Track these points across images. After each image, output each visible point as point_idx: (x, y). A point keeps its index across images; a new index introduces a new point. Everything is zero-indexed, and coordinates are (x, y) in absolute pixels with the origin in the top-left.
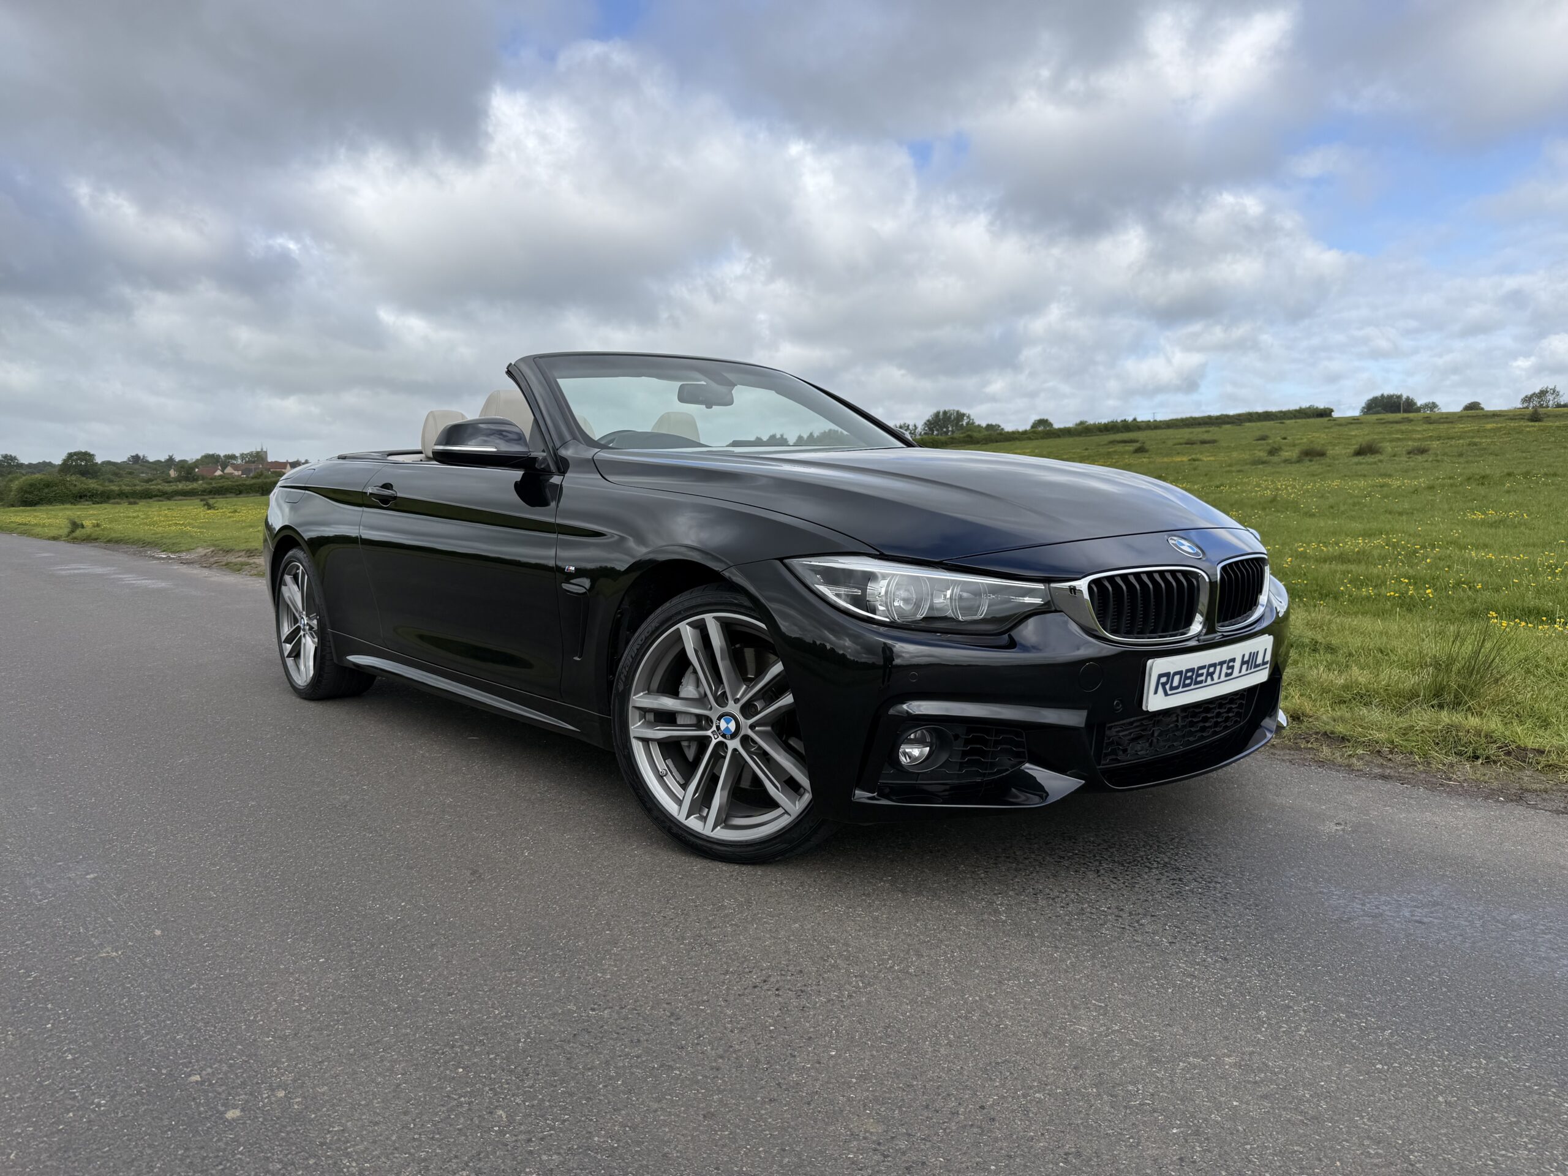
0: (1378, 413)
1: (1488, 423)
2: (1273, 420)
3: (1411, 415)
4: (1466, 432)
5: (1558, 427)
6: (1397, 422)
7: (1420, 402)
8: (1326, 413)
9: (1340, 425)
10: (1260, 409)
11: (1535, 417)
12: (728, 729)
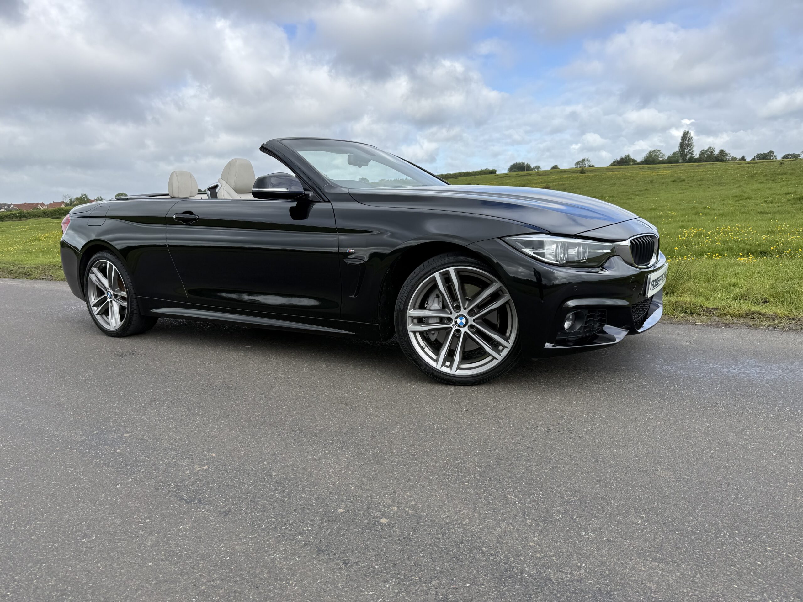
0: (515, 171)
1: (564, 175)
2: (470, 176)
3: (530, 172)
4: (555, 179)
5: (593, 176)
6: (525, 175)
7: (533, 166)
8: (493, 172)
9: (501, 177)
10: (464, 171)
11: (583, 172)
12: (461, 322)
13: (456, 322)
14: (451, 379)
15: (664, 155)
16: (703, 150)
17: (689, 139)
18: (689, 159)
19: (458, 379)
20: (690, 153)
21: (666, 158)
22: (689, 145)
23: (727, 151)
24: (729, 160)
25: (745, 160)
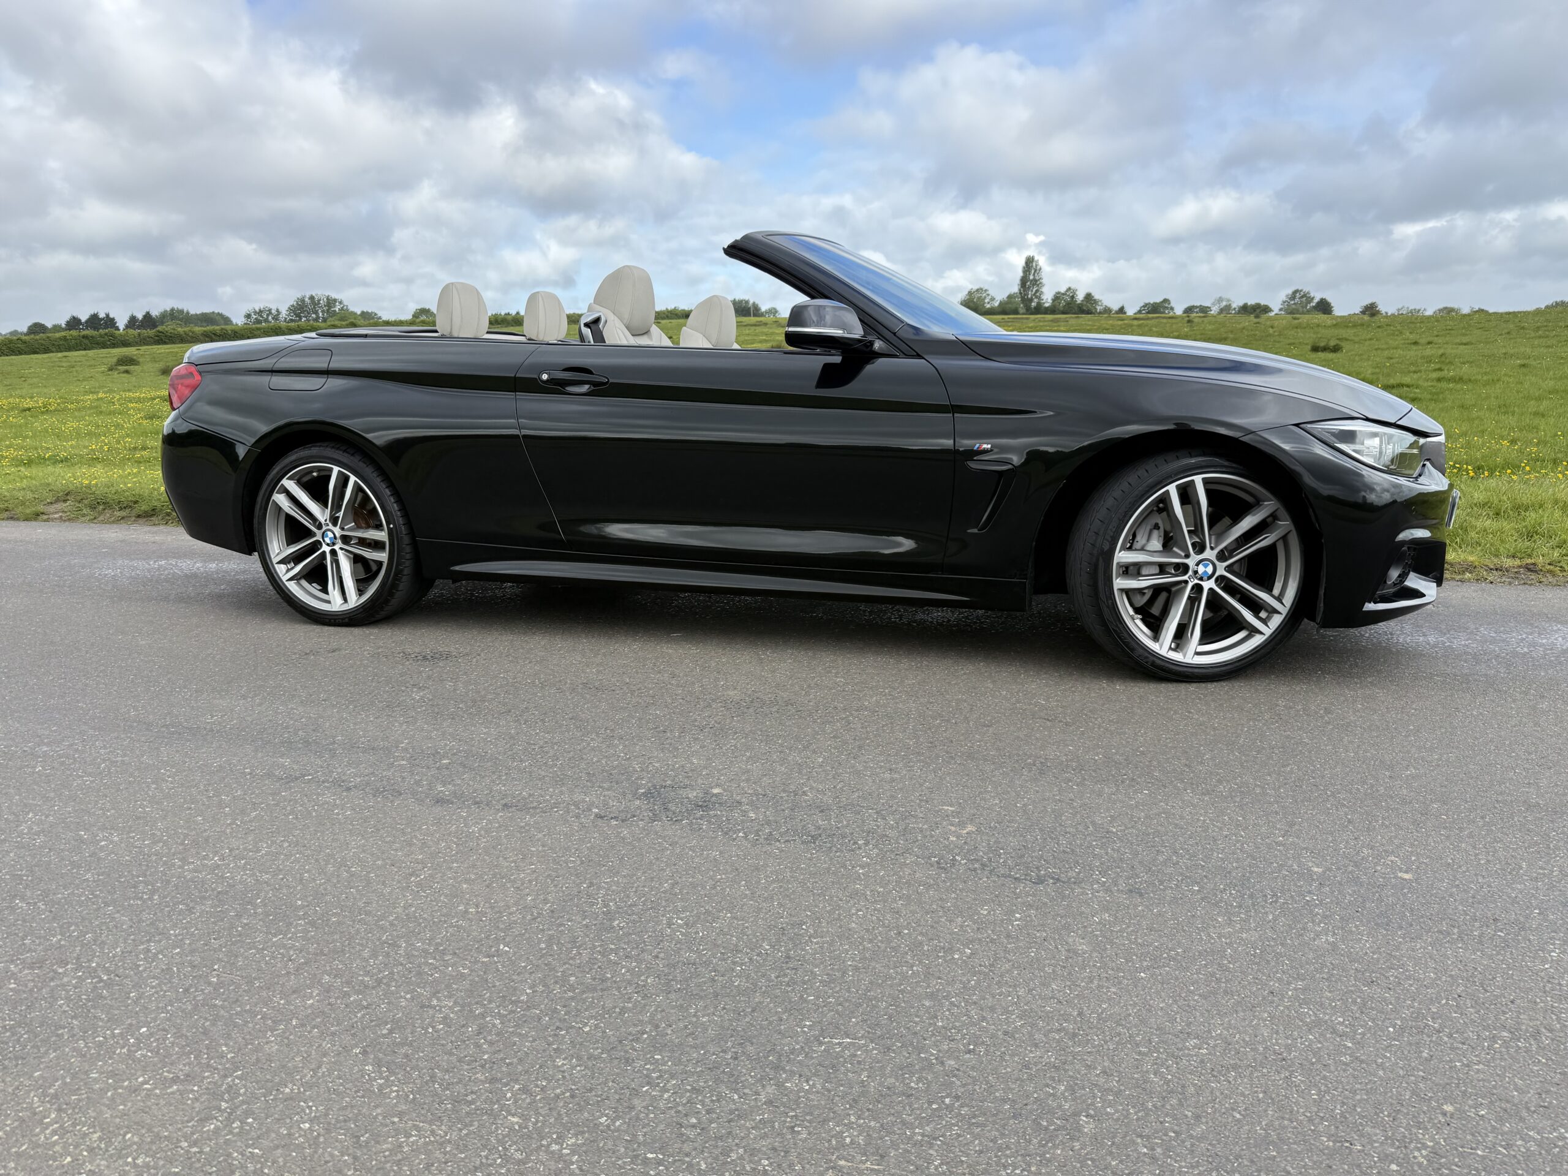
12: (1205, 572)
13: (1196, 572)
14: (1184, 672)
15: (993, 299)
16: (1058, 293)
17: (1035, 271)
18: (1035, 308)
19: (1196, 670)
20: (1036, 297)
21: (996, 304)
22: (1036, 282)
23: (1097, 297)
24: (1100, 313)
25: (1125, 313)
